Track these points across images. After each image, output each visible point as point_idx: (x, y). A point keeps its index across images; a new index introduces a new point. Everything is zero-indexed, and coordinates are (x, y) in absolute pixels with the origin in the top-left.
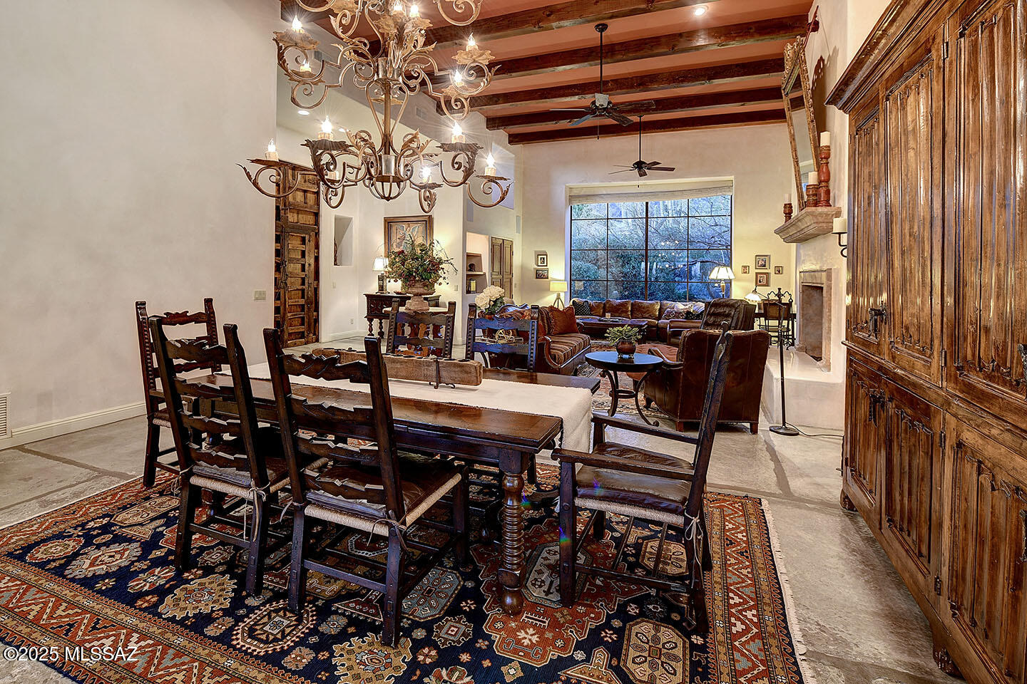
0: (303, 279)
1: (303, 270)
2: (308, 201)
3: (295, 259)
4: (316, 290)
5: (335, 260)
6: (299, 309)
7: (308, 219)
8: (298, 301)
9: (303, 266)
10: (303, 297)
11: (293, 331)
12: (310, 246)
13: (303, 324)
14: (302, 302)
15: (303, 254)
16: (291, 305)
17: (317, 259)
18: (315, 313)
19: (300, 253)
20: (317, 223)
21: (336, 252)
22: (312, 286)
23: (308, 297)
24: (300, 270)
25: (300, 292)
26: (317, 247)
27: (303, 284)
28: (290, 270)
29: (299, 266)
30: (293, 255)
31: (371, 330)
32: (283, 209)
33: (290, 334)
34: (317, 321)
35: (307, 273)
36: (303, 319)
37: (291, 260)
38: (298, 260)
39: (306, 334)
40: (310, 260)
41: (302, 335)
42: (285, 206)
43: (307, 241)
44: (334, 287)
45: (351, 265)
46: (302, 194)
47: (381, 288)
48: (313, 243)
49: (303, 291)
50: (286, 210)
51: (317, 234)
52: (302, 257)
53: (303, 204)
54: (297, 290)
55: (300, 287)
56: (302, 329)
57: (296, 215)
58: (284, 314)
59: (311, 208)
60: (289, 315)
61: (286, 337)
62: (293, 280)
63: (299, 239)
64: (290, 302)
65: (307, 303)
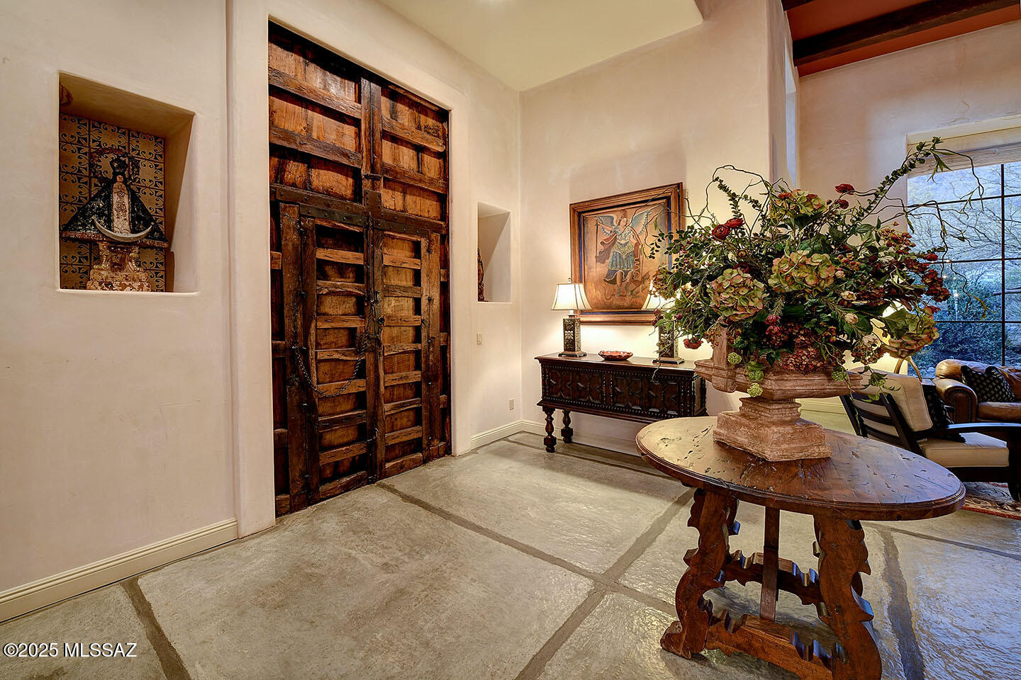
0: (417, 330)
1: (417, 310)
2: (425, 170)
3: (399, 287)
4: (445, 350)
5: (481, 292)
6: (409, 392)
7: (424, 208)
8: (406, 377)
9: (417, 302)
10: (418, 367)
11: (397, 441)
12: (429, 263)
13: (417, 422)
14: (415, 376)
15: (417, 275)
16: (393, 386)
17: (445, 288)
18: (443, 397)
19: (410, 275)
20: (444, 215)
21: (481, 276)
22: (436, 343)
23: (427, 365)
24: (411, 312)
25: (412, 357)
26: (445, 263)
27: (417, 339)
28: (389, 311)
29: (409, 304)
30: (394, 281)
31: (550, 428)
32: (367, 177)
33: (390, 449)
34: (446, 412)
35: (424, 316)
36: (418, 412)
37: (389, 291)
38: (405, 289)
39: (425, 442)
40: (430, 290)
41: (415, 446)
42: (373, 168)
43: (423, 251)
44: (479, 343)
45: (507, 300)
46: (411, 153)
47: (571, 344)
48: (435, 257)
49: (417, 353)
50: (375, 179)
51: (445, 239)
52: (415, 285)
53: (414, 173)
54: (405, 352)
55: (411, 347)
56: (414, 433)
57: (399, 195)
58: (377, 406)
59: (431, 181)
60: (387, 407)
61: (381, 454)
62: (395, 331)
63: (407, 246)
64: (386, 380)
65: (426, 378)
